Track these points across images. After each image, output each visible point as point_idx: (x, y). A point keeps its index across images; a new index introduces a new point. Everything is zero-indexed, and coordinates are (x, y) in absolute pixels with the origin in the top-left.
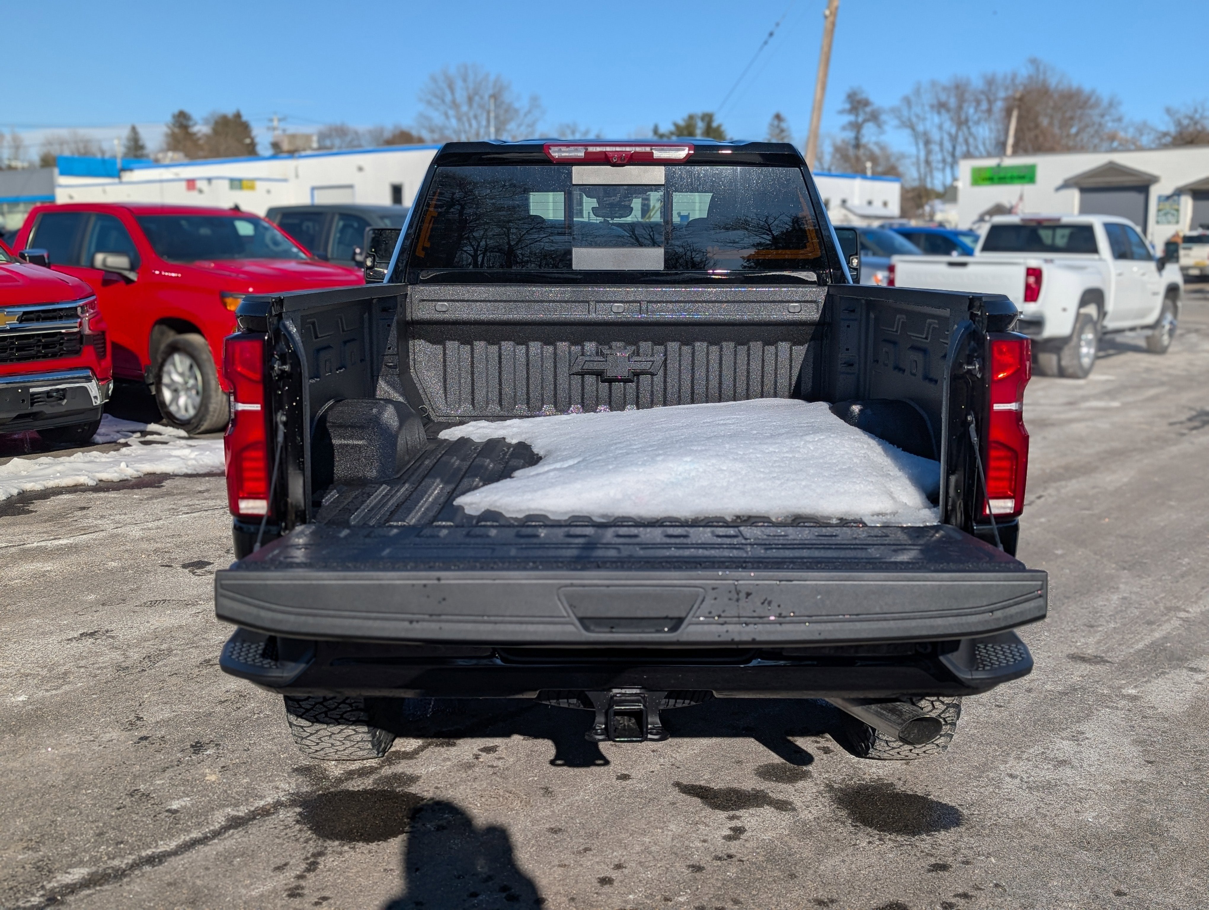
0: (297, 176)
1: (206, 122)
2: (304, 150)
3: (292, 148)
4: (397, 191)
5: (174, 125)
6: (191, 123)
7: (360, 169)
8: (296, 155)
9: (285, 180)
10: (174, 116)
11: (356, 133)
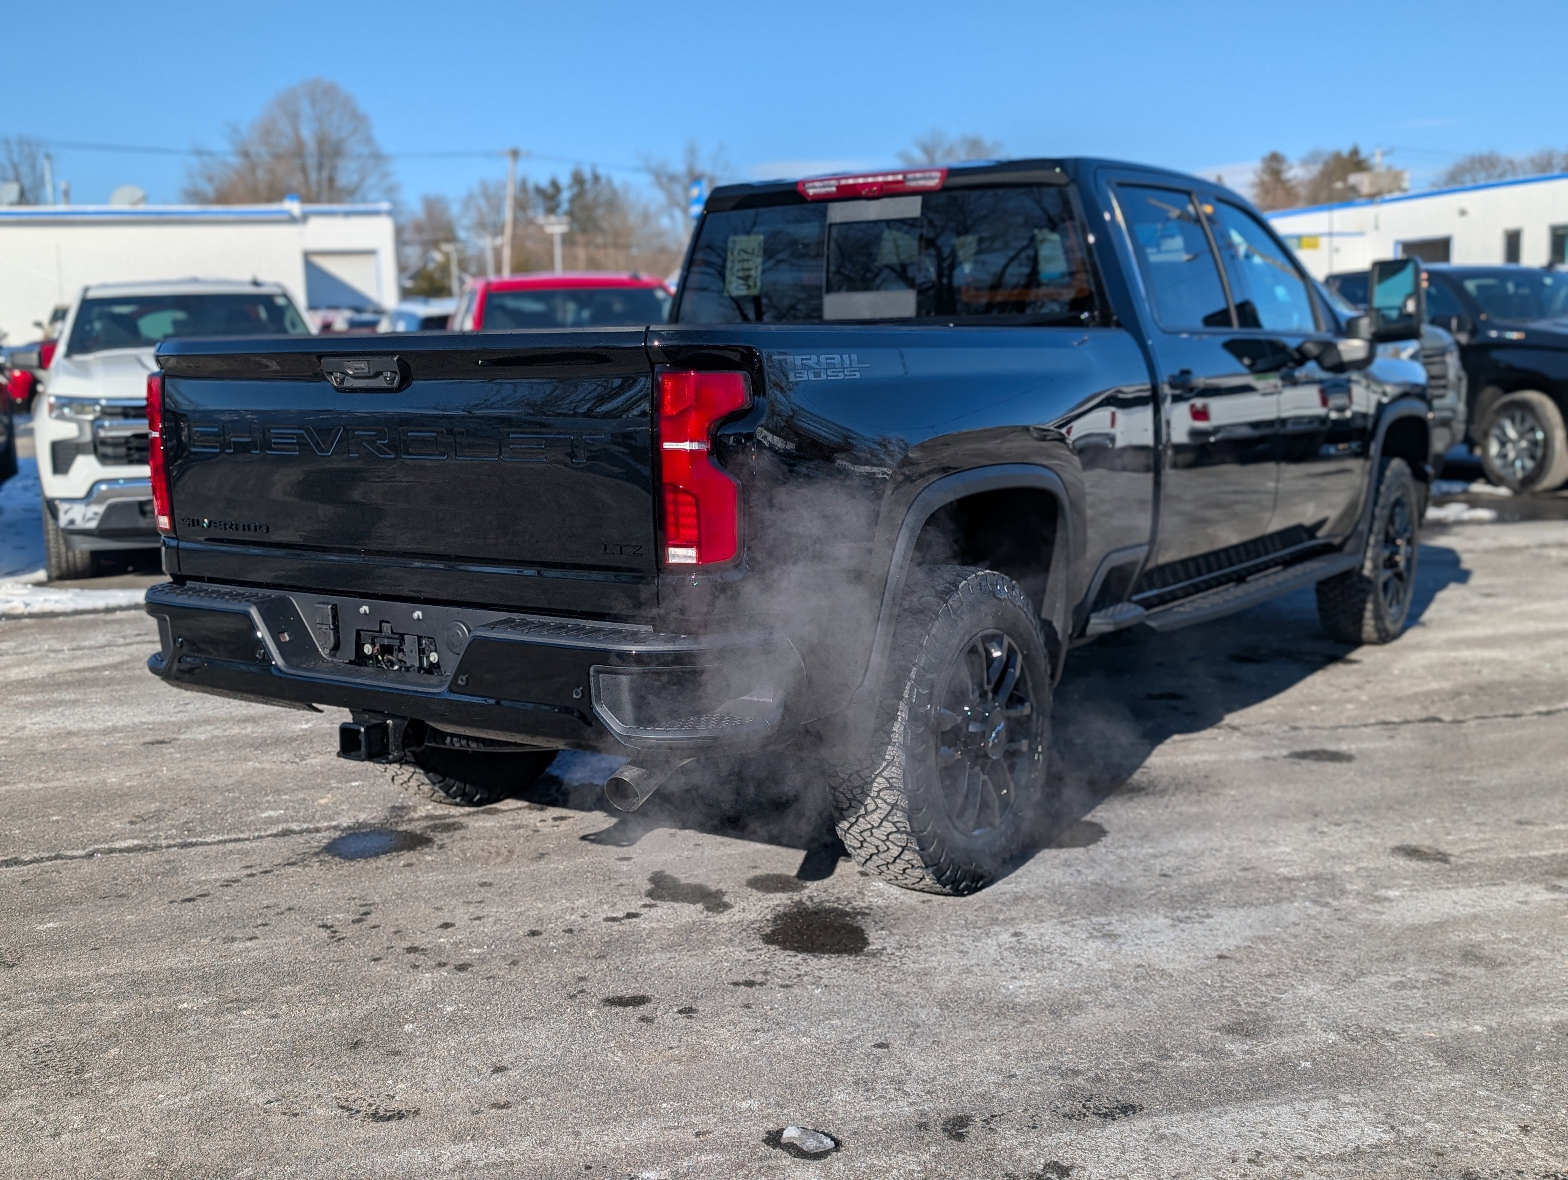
0: (1377, 227)
1: (1305, 163)
2: (1390, 191)
3: (1374, 190)
4: (1513, 242)
5: (1264, 171)
6: (1284, 167)
7: (1463, 213)
8: (1378, 199)
9: (1361, 234)
10: (1264, 160)
11: (1511, 163)
